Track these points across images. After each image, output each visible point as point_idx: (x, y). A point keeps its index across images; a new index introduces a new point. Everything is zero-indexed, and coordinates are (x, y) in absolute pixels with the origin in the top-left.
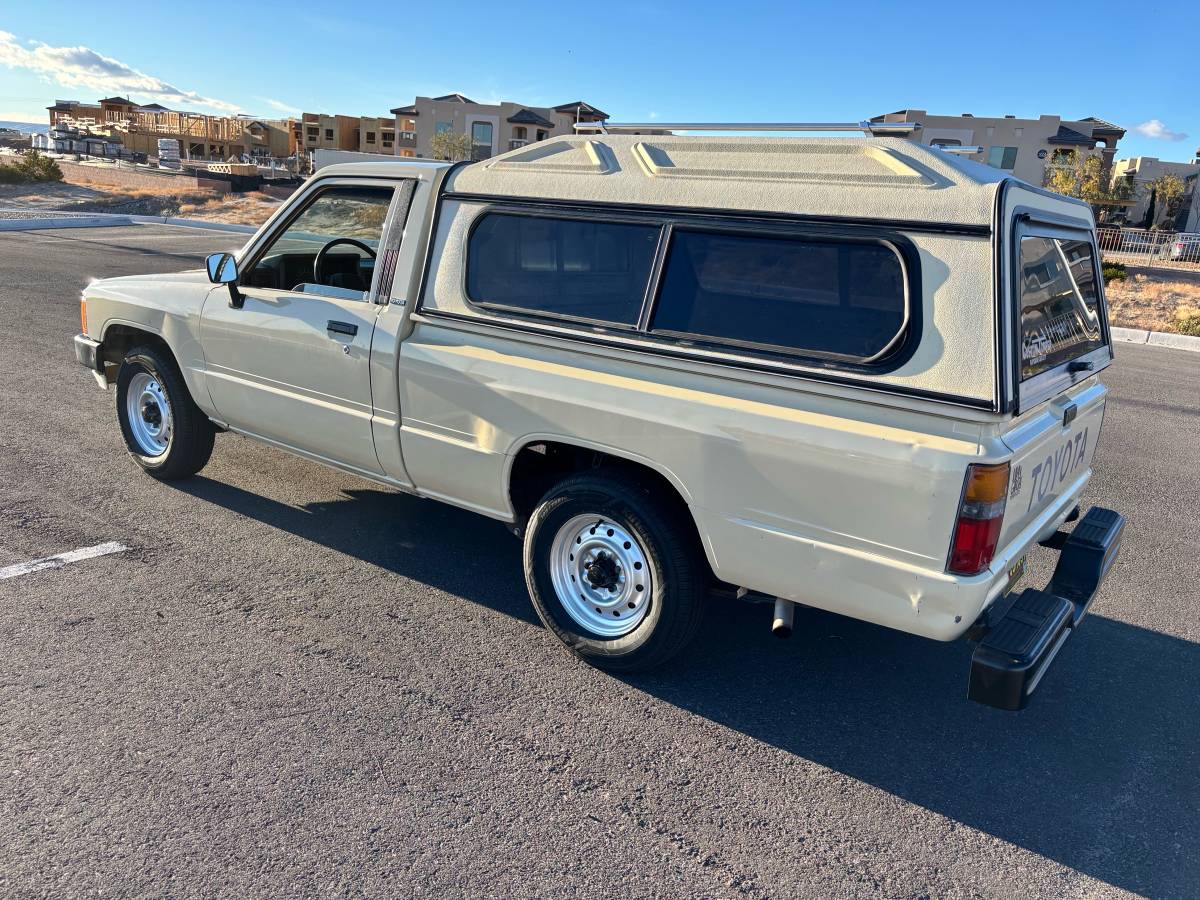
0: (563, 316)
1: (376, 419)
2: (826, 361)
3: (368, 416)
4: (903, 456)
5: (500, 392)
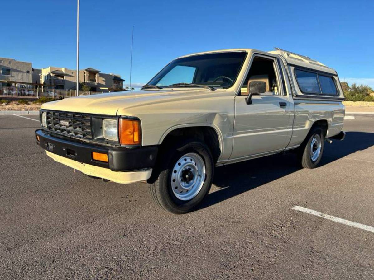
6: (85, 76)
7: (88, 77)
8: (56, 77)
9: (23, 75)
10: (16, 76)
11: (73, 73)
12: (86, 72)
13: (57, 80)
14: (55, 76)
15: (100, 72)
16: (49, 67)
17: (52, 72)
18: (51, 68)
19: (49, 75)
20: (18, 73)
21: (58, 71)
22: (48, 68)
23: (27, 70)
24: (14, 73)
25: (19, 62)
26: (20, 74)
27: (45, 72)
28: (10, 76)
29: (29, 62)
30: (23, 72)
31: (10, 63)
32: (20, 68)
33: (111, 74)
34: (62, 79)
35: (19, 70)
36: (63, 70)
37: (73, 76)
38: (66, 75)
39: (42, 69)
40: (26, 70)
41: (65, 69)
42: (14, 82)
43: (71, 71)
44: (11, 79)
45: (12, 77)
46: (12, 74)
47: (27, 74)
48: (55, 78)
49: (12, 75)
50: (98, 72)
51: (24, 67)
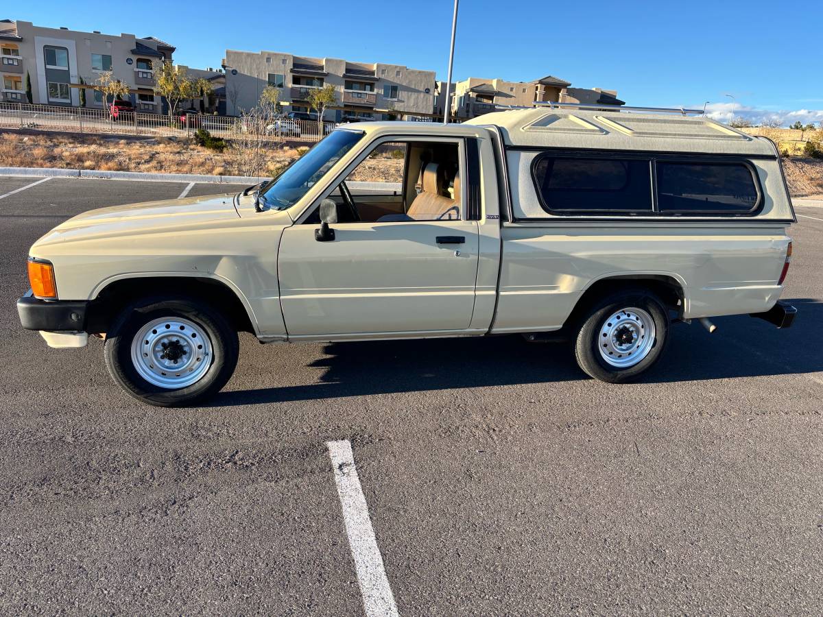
0: (612, 210)
1: (477, 293)
2: (736, 214)
3: (472, 293)
4: (770, 245)
5: (582, 257)
6: (536, 95)
7: (542, 96)
8: (479, 99)
9: (418, 97)
10: (406, 100)
11: (512, 89)
12: (539, 85)
13: (480, 106)
14: (477, 96)
15: (570, 85)
16: (469, 79)
17: (472, 90)
18: (472, 81)
19: (467, 95)
20: (410, 93)
21: (483, 87)
22: (467, 80)
23: (426, 87)
24: (403, 94)
25: (413, 72)
26: (414, 95)
27: (462, 89)
28: (396, 100)
29: (431, 71)
30: (419, 91)
31: (398, 73)
32: (413, 82)
33: (594, 89)
34: (491, 102)
35: (413, 87)
36: (494, 83)
37: (511, 96)
38: (499, 94)
39: (457, 83)
40: (424, 86)
41: (498, 81)
42: (400, 112)
43: (509, 84)
44: (398, 107)
45: (399, 101)
46: (400, 96)
47: (424, 96)
48: (477, 101)
49: (400, 98)
50: (565, 85)
51: (421, 80)
